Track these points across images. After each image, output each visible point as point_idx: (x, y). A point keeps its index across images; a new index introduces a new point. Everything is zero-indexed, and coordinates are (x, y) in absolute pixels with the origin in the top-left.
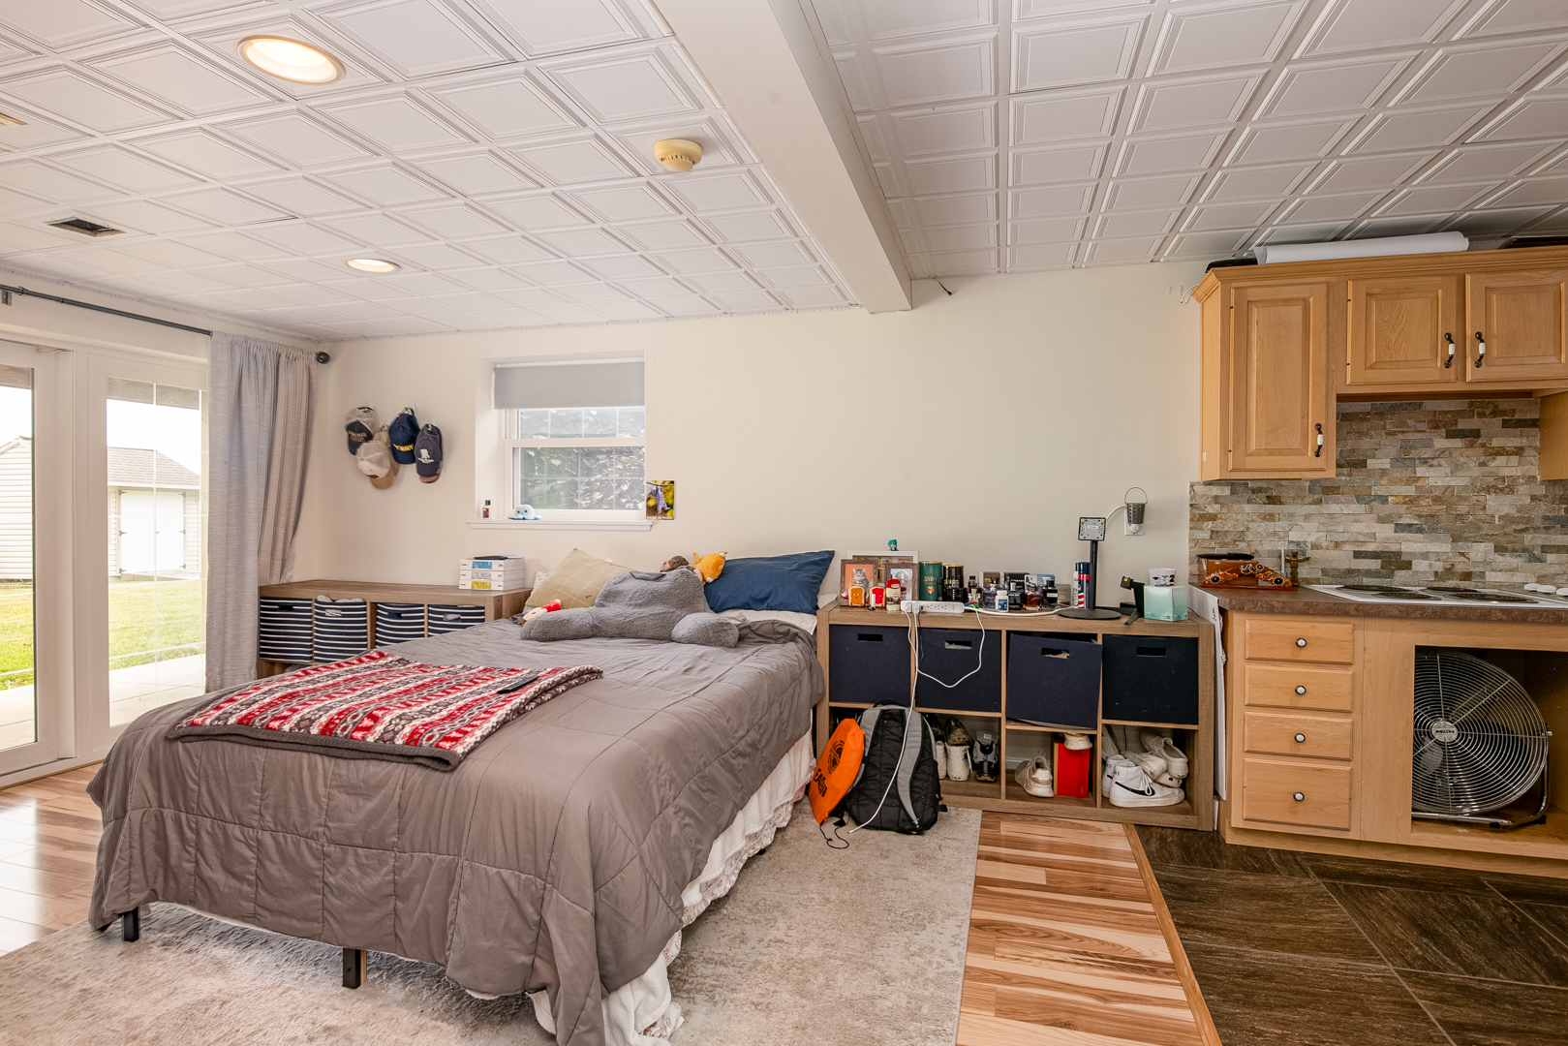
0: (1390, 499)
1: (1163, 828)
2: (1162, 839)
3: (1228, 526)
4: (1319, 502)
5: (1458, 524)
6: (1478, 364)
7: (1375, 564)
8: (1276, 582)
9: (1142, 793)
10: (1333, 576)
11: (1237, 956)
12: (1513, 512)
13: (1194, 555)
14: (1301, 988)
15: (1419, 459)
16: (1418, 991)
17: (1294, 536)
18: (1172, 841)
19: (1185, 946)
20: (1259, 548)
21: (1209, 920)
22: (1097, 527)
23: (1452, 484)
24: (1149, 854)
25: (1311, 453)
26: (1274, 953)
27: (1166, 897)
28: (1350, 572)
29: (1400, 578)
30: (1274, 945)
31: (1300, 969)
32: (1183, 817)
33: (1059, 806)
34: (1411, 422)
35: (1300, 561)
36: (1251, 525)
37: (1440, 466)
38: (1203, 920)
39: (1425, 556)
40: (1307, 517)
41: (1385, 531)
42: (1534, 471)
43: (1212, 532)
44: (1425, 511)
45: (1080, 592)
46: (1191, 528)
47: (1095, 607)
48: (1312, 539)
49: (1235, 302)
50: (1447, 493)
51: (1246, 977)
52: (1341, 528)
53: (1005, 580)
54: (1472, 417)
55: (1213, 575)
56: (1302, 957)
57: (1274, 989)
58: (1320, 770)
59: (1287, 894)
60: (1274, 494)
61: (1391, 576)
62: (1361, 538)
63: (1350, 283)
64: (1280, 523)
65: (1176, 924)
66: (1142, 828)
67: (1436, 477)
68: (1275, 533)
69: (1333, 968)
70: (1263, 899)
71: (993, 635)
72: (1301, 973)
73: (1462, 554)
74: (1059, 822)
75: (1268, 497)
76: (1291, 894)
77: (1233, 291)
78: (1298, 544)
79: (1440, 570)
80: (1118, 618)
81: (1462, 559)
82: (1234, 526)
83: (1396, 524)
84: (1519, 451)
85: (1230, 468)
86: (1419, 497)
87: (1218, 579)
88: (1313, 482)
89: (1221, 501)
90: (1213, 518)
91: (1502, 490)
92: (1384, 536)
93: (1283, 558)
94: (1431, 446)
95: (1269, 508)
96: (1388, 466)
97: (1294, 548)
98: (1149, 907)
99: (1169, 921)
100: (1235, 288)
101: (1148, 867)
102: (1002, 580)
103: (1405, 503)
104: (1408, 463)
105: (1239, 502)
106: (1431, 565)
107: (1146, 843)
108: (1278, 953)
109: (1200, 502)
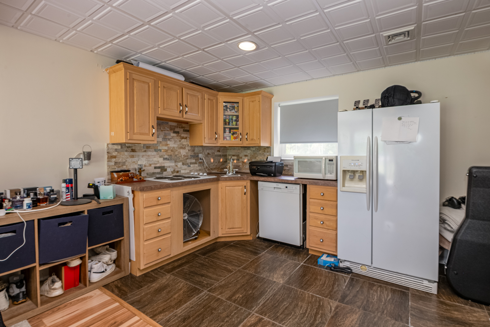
0: (162, 150)
1: (113, 282)
2: (117, 287)
3: (120, 160)
4: (145, 151)
5: (176, 158)
6: (186, 113)
7: (158, 170)
8: (140, 179)
9: (103, 272)
10: (150, 175)
11: (176, 316)
12: (185, 154)
13: (109, 172)
14: (198, 313)
15: (168, 139)
16: (216, 294)
17: (139, 163)
18: (121, 285)
19: (160, 324)
20: (130, 167)
21: (158, 309)
22: (78, 162)
23: (174, 146)
24: (117, 295)
25: (151, 135)
26: (182, 307)
27: (139, 309)
28: (154, 173)
29: (165, 174)
30: (180, 304)
31: (192, 307)
32: (120, 274)
33: (69, 296)
34: (166, 128)
35: (142, 171)
36: (127, 159)
37: (172, 141)
38: (156, 310)
39: (169, 167)
40: (143, 156)
41: (161, 160)
42: (189, 144)
43: (115, 162)
44: (169, 154)
45: (67, 193)
46: (108, 161)
47: (77, 198)
48: (144, 163)
49: (129, 77)
50: (174, 149)
51: (184, 321)
52: (151, 160)
53: (24, 192)
54: (178, 128)
55: (121, 179)
56: (188, 303)
57: (193, 319)
58: (164, 239)
59: (167, 284)
60: (134, 148)
61: (162, 174)
62: (156, 163)
63: (160, 82)
64: (135, 159)
65: (151, 318)
66: (106, 286)
67: (172, 144)
68: (134, 162)
69: (197, 301)
70: (164, 290)
71: (31, 223)
72: (193, 309)
73: (177, 166)
74: (71, 303)
75: (132, 150)
76: (168, 284)
77: (128, 73)
78: (140, 165)
79: (172, 171)
80: (91, 202)
81: (176, 167)
82: (122, 160)
83: (164, 158)
84: (186, 138)
85: (129, 138)
86: (168, 150)
87: (122, 180)
88: (144, 145)
89: (118, 151)
90: (115, 157)
91: (183, 148)
92: (161, 162)
93: (137, 170)
94: (170, 135)
95: (132, 153)
96: (161, 140)
97: (139, 167)
98: (136, 318)
99: (148, 318)
100: (129, 72)
101: (123, 301)
102: (22, 193)
103: (165, 152)
104: (166, 140)
105: (123, 151)
106: (171, 170)
107: (113, 291)
108: (183, 306)
109: (110, 151)
